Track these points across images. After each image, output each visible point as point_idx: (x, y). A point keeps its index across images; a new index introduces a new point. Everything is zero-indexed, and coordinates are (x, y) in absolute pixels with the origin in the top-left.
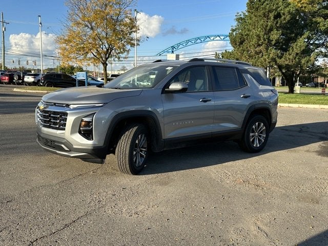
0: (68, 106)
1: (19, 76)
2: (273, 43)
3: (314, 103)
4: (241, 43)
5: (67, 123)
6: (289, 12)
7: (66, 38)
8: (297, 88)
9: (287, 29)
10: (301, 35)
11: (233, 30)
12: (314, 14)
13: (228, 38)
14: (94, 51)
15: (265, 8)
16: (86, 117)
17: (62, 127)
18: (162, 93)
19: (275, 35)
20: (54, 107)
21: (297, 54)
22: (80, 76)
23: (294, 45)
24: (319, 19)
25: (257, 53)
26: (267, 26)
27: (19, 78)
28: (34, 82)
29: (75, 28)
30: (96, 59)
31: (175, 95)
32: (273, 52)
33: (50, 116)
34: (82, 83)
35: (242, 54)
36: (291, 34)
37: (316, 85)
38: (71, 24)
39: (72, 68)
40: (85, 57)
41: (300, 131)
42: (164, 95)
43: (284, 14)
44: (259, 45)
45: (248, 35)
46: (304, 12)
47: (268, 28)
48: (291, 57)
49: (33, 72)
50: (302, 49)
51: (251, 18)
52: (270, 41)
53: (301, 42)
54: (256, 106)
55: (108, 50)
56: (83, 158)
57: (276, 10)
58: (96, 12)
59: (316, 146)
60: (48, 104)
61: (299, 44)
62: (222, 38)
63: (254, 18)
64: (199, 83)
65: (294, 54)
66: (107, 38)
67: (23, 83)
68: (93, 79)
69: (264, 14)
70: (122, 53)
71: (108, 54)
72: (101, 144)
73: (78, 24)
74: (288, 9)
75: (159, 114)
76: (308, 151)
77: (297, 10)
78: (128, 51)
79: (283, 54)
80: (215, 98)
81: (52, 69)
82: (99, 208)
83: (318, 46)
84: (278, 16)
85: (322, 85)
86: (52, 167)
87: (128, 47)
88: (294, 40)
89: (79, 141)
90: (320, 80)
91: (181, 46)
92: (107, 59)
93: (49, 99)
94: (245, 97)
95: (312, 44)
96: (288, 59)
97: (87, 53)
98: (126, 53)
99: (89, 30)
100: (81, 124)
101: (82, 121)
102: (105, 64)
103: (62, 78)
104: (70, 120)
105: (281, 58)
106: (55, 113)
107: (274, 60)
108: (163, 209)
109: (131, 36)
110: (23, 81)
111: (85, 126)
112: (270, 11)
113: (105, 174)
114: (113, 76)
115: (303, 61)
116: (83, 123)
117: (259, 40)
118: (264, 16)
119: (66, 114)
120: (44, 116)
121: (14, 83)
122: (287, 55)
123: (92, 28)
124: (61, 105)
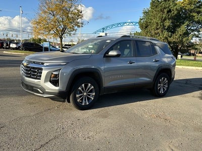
0: (43, 64)
1: (7, 44)
2: (166, 28)
3: (192, 66)
4: (146, 27)
5: (42, 75)
6: (176, 9)
7: (38, 21)
8: (179, 56)
9: (175, 19)
10: (183, 23)
11: (141, 19)
12: (191, 11)
13: (138, 24)
14: (55, 30)
15: (162, 6)
16: (54, 71)
17: (39, 77)
18: (104, 57)
19: (168, 23)
20: (33, 64)
21: (181, 35)
22: (46, 45)
23: (179, 29)
24: (194, 14)
25: (156, 34)
26: (162, 17)
27: (7, 45)
28: (16, 48)
29: (43, 15)
30: (56, 34)
31: (112, 59)
32: (166, 33)
33: (30, 70)
34: (46, 49)
35: (147, 34)
36: (177, 23)
37: (190, 55)
38: (41, 12)
39: (40, 40)
40: (49, 33)
41: (186, 83)
42: (105, 58)
43: (173, 10)
44: (157, 29)
45: (150, 22)
46: (185, 9)
47: (163, 18)
48: (177, 37)
49: (15, 41)
50: (184, 32)
51: (152, 12)
52: (164, 26)
53: (183, 28)
54: (163, 67)
55: (63, 29)
56: (52, 98)
57: (168, 7)
58: (56, 5)
59: (198, 93)
60: (29, 62)
61: (182, 29)
62: (134, 24)
63: (155, 12)
64: (126, 52)
65: (178, 35)
66: (63, 22)
67: (10, 48)
68: (53, 47)
69: (161, 10)
70: (72, 31)
71: (63, 31)
72: (64, 89)
73: (45, 12)
74: (175, 7)
75: (101, 70)
76: (193, 96)
77: (181, 8)
78: (76, 30)
79: (172, 35)
80: (137, 61)
81: (27, 40)
82: (63, 133)
83: (193, 31)
84: (169, 11)
85: (194, 55)
86: (30, 104)
87: (76, 27)
88: (179, 26)
89: (50, 87)
90: (192, 51)
91: (108, 28)
92: (62, 35)
93: (30, 59)
94: (156, 61)
95: (189, 29)
96: (174, 38)
97: (50, 30)
98: (74, 31)
99: (51, 16)
100: (51, 76)
101: (52, 74)
102: (61, 38)
103: (34, 45)
104: (44, 73)
105: (171, 37)
106: (34, 68)
107: (166, 38)
108: (106, 135)
109: (78, 21)
110: (10, 47)
111: (54, 77)
112: (165, 8)
113: (65, 109)
114: (65, 45)
115: (184, 40)
116: (53, 75)
117: (157, 26)
118: (161, 11)
119: (42, 69)
120: (27, 70)
121: (4, 48)
122: (174, 35)
123: (54, 15)
124: (38, 63)
